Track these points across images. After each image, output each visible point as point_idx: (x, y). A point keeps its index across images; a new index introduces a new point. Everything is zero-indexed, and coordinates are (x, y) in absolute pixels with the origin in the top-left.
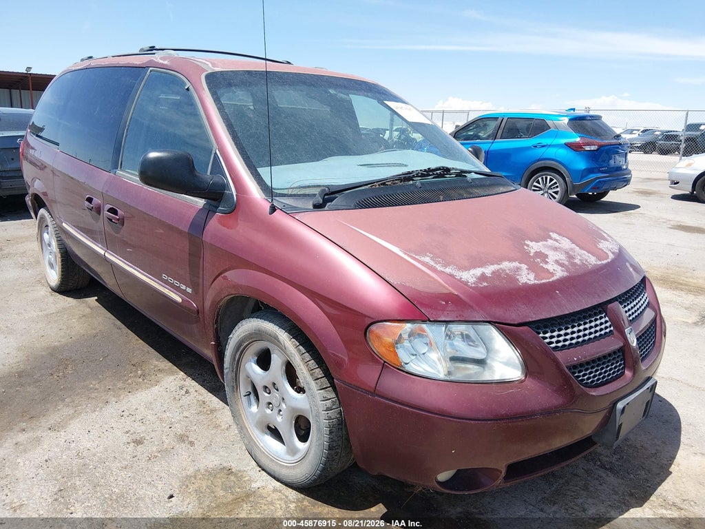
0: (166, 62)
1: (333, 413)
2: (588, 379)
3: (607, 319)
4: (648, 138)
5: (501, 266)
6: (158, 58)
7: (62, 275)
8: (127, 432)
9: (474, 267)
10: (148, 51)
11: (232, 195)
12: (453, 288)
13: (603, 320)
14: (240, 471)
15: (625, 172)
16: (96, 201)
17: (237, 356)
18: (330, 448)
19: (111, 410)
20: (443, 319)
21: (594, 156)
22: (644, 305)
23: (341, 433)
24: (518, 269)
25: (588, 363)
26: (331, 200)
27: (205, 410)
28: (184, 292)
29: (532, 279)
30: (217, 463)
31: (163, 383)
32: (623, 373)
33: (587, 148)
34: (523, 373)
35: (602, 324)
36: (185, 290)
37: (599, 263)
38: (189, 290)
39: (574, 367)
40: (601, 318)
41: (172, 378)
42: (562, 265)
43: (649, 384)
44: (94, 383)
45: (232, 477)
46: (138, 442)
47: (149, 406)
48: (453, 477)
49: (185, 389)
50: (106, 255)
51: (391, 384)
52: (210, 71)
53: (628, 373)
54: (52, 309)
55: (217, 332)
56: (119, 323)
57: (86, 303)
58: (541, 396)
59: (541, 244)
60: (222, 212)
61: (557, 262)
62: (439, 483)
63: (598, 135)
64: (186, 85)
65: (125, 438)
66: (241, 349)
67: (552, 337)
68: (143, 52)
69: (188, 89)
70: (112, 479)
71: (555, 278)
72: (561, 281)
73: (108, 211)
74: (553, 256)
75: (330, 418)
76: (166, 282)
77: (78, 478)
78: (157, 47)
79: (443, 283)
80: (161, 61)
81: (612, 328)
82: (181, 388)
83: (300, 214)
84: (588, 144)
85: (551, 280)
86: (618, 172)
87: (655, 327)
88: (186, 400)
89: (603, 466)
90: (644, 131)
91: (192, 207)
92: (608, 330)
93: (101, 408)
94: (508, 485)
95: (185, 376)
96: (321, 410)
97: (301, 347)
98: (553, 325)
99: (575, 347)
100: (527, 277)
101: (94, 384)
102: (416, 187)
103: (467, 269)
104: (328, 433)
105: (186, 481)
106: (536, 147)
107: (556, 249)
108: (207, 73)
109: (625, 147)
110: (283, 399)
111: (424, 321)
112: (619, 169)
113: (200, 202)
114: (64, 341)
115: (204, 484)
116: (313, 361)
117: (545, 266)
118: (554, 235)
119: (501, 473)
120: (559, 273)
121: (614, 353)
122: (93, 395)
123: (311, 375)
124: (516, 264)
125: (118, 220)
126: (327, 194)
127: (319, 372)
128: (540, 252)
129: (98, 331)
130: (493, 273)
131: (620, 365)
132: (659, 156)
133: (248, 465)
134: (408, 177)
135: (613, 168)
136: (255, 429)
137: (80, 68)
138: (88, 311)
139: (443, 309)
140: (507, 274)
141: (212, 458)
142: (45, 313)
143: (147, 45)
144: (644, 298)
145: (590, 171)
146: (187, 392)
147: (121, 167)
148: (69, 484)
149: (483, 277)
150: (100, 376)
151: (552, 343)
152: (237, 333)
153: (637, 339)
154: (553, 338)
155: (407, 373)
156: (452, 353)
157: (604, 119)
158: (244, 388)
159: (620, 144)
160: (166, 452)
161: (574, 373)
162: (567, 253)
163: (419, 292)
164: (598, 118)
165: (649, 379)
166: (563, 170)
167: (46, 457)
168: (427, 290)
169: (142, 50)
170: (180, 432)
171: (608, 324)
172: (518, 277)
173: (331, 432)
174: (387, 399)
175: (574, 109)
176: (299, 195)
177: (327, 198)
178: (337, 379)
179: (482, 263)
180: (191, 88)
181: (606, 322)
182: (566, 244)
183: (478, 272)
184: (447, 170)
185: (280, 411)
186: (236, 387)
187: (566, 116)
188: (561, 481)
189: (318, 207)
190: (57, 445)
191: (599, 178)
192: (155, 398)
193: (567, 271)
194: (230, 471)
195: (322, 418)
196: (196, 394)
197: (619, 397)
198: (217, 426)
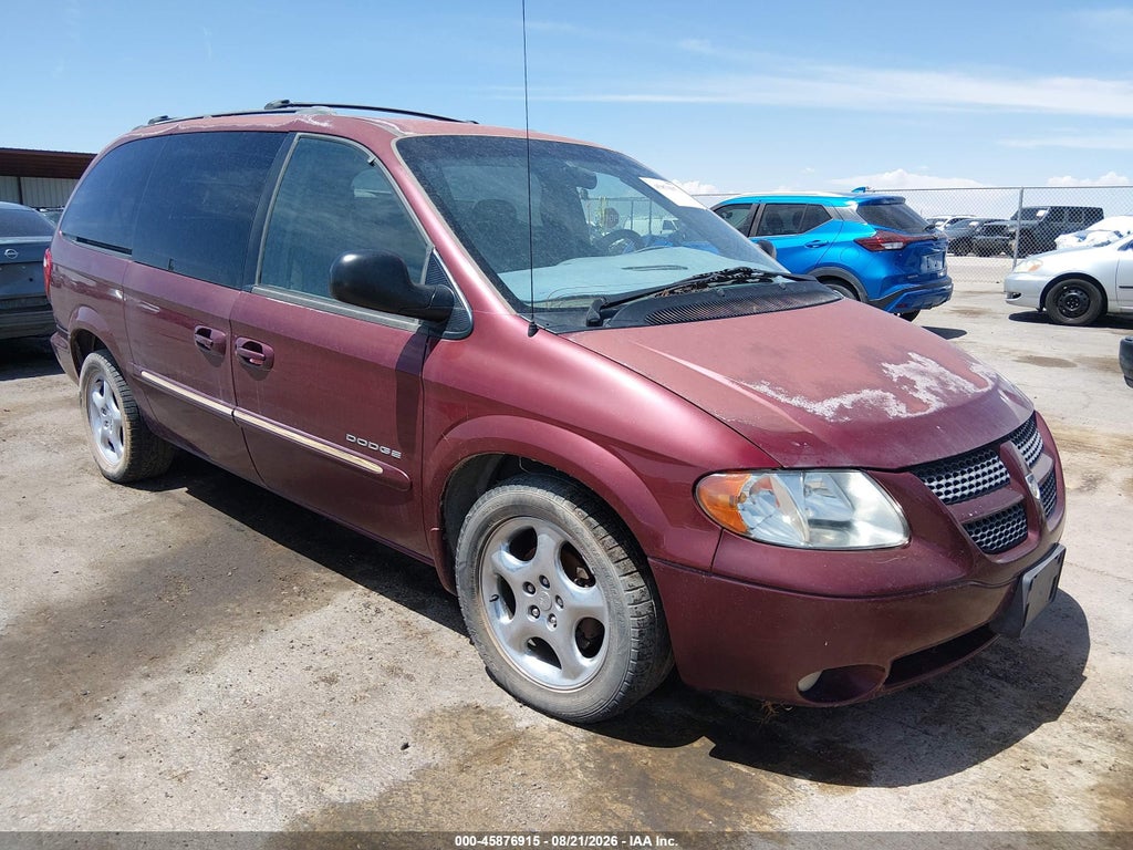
0: (325, 125)
1: (643, 608)
2: (988, 541)
3: (1001, 463)
4: (961, 231)
5: (861, 395)
6: (307, 117)
7: (132, 455)
8: (308, 669)
9: (829, 397)
10: (281, 107)
11: (466, 312)
12: (805, 425)
13: (997, 465)
14: (493, 708)
15: (942, 281)
16: (218, 334)
17: (480, 544)
18: (640, 657)
19: (272, 641)
20: (801, 465)
21: (898, 258)
22: (1038, 451)
23: (658, 633)
24: (884, 399)
25: (985, 521)
26: (611, 315)
27: (413, 633)
28: (387, 458)
29: (904, 411)
30: (457, 699)
31: (337, 601)
32: (1026, 535)
33: (888, 246)
34: (906, 534)
35: (994, 470)
36: (389, 455)
37: (980, 391)
38: (397, 454)
39: (969, 526)
40: (994, 462)
41: (348, 594)
42: (935, 393)
43: (1057, 553)
44: (231, 605)
45: (485, 717)
46: (331, 680)
47: (328, 632)
48: (816, 684)
49: (373, 607)
50: (236, 413)
51: (735, 558)
52: (400, 137)
53: (1032, 535)
54: (122, 507)
55: (442, 513)
56: (236, 523)
57: (173, 497)
58: (932, 566)
59: (902, 366)
60: (449, 337)
61: (928, 389)
62: (801, 692)
63: (902, 226)
64: (368, 157)
65: (308, 676)
66: (486, 531)
67: (939, 486)
68: (271, 110)
69: (372, 164)
70: (309, 731)
71: (931, 410)
72: (939, 413)
73: (243, 347)
74: (921, 383)
75: (639, 615)
76: (354, 447)
77: (257, 733)
78: (292, 102)
79: (791, 419)
80: (316, 123)
81: (1008, 475)
82: (367, 606)
83: (574, 335)
84: (890, 241)
85: (927, 412)
86: (933, 282)
87: (1055, 477)
88: (380, 621)
89: (994, 675)
90: (954, 221)
91: (397, 334)
92: (1004, 478)
93: (256, 639)
94: (890, 691)
95: (367, 591)
96: (625, 604)
97: (591, 519)
98: (939, 471)
99: (968, 500)
100: (896, 410)
101: (232, 607)
102: (718, 295)
103: (819, 400)
104: (637, 635)
105: (421, 726)
106: (811, 246)
107: (923, 373)
108: (397, 139)
109: (942, 245)
110: (558, 597)
111: (774, 469)
112: (934, 276)
113: (413, 325)
114: (160, 551)
115: (447, 727)
116: (610, 537)
117: (916, 395)
118: (914, 356)
119: (884, 670)
120: (936, 405)
121: (1014, 508)
122: (236, 623)
123: (610, 556)
124: (879, 393)
125: (264, 359)
126: (603, 307)
127: (619, 552)
128: (904, 378)
129: (208, 535)
130: (854, 404)
131: (1022, 524)
132: (978, 258)
133: (501, 699)
134: (701, 282)
135: (926, 275)
136: (508, 648)
137: (156, 133)
138: (180, 508)
139: (799, 452)
140: (871, 406)
141: (447, 693)
142: (113, 513)
143: (277, 99)
144: (1037, 440)
145: (892, 280)
146: (378, 611)
147: (260, 282)
148: (247, 742)
149: (841, 410)
150: (237, 597)
151: (940, 494)
152: (482, 509)
153: (1041, 489)
154: (942, 487)
155: (753, 540)
156: (811, 515)
157: (907, 203)
158: (489, 589)
159: (935, 239)
160: (376, 691)
161: (971, 534)
162: (937, 378)
163: (763, 432)
164: (900, 201)
165: (1055, 546)
166: (853, 280)
167: (198, 709)
168: (772, 429)
169: (269, 106)
170: (386, 663)
171: (1004, 470)
172: (886, 409)
173: (641, 634)
174: (729, 578)
175: (863, 189)
176: (562, 310)
177: (606, 312)
178: (652, 558)
179: (837, 392)
180: (377, 161)
181: (1001, 467)
182: (932, 366)
183: (834, 403)
184: (748, 272)
185: (552, 615)
186: (475, 589)
187: (853, 199)
188: (943, 696)
189: (594, 324)
190: (209, 692)
191: (906, 290)
192: (333, 621)
193: (944, 400)
194: (478, 710)
195: (628, 615)
196: (392, 613)
197: (1025, 566)
198: (438, 654)
